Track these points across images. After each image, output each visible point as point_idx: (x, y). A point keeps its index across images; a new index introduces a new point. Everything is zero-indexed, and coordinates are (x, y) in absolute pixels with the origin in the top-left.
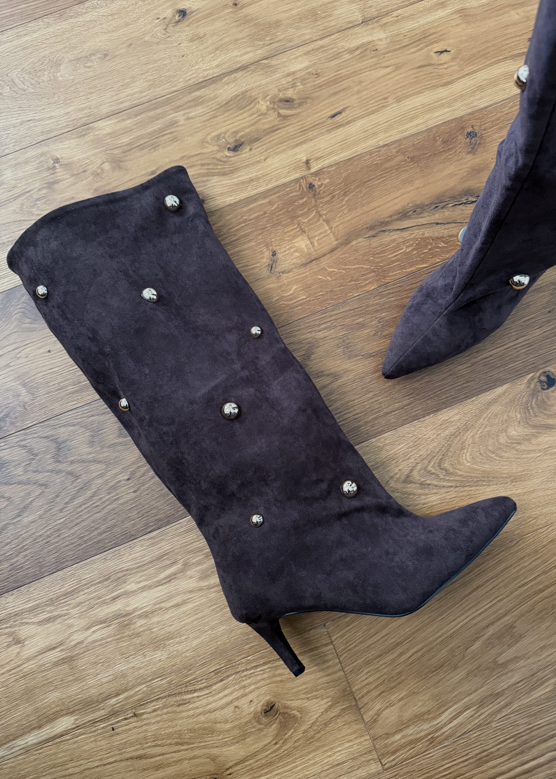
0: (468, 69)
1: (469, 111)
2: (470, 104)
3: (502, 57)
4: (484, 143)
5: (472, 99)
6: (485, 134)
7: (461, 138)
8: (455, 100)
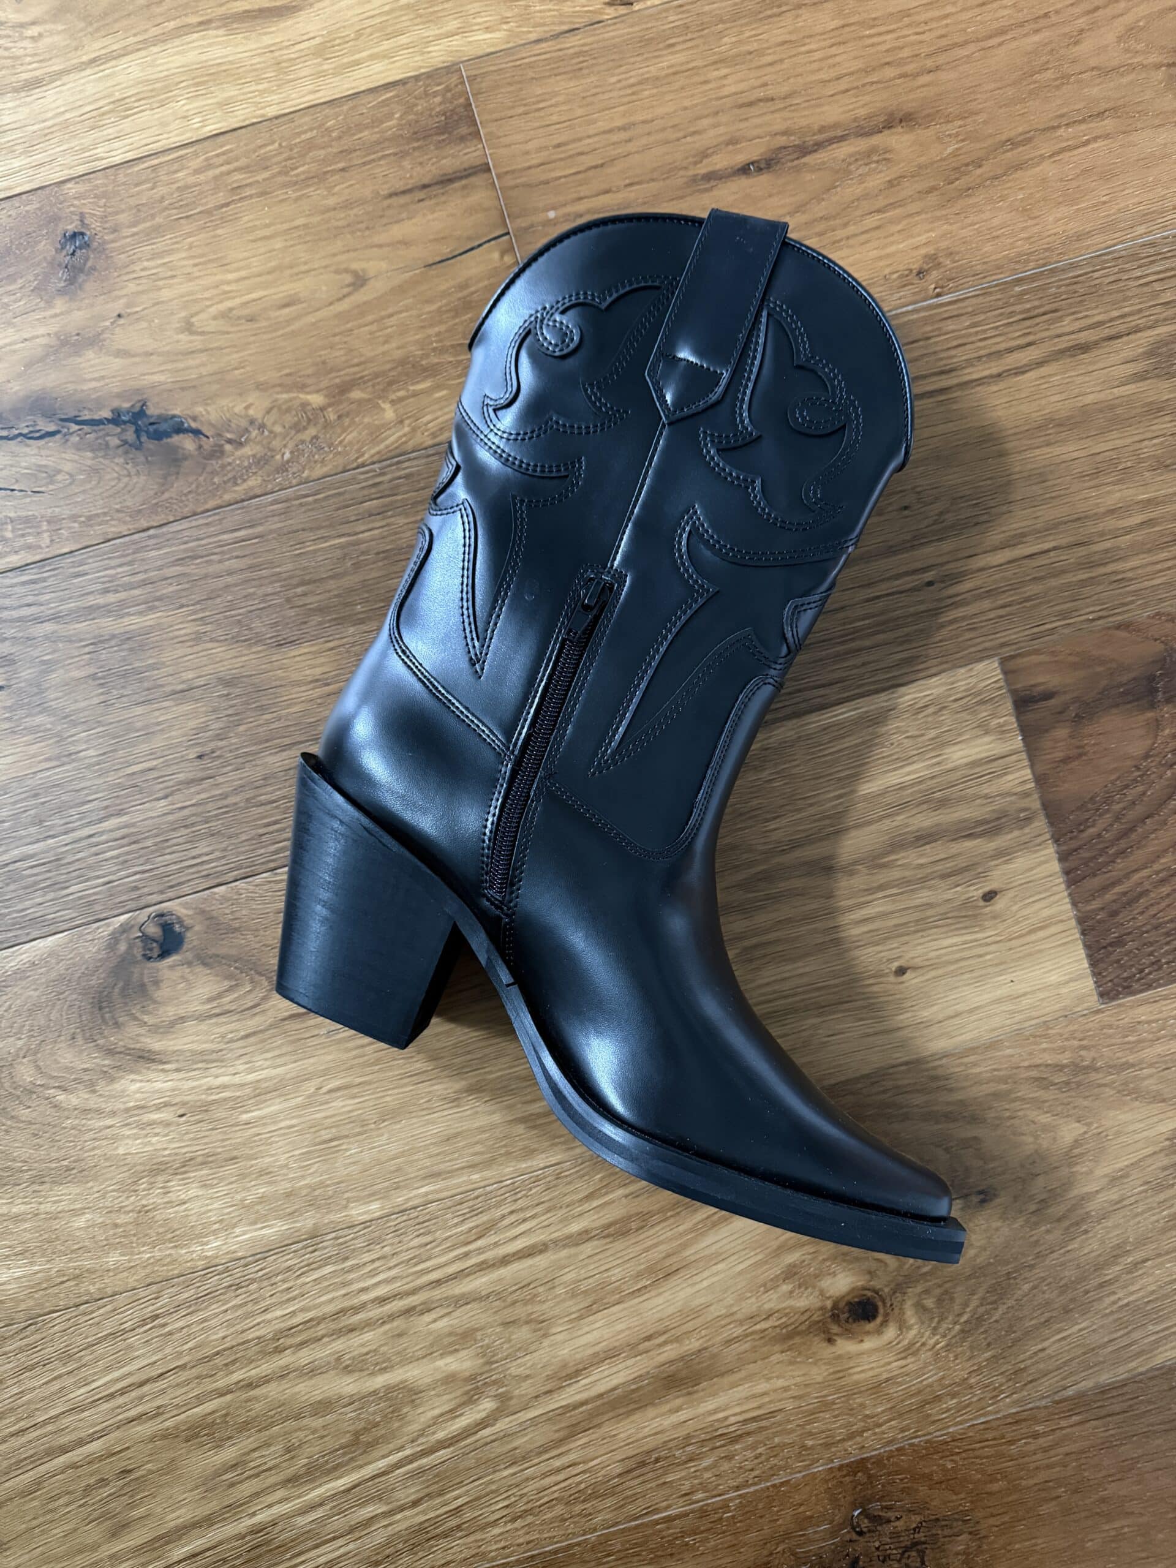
0: (95, 48)
1: (81, 170)
2: (84, 150)
3: (194, 20)
4: (106, 269)
5: (95, 134)
6: (113, 241)
7: (46, 247)
8: (46, 135)
